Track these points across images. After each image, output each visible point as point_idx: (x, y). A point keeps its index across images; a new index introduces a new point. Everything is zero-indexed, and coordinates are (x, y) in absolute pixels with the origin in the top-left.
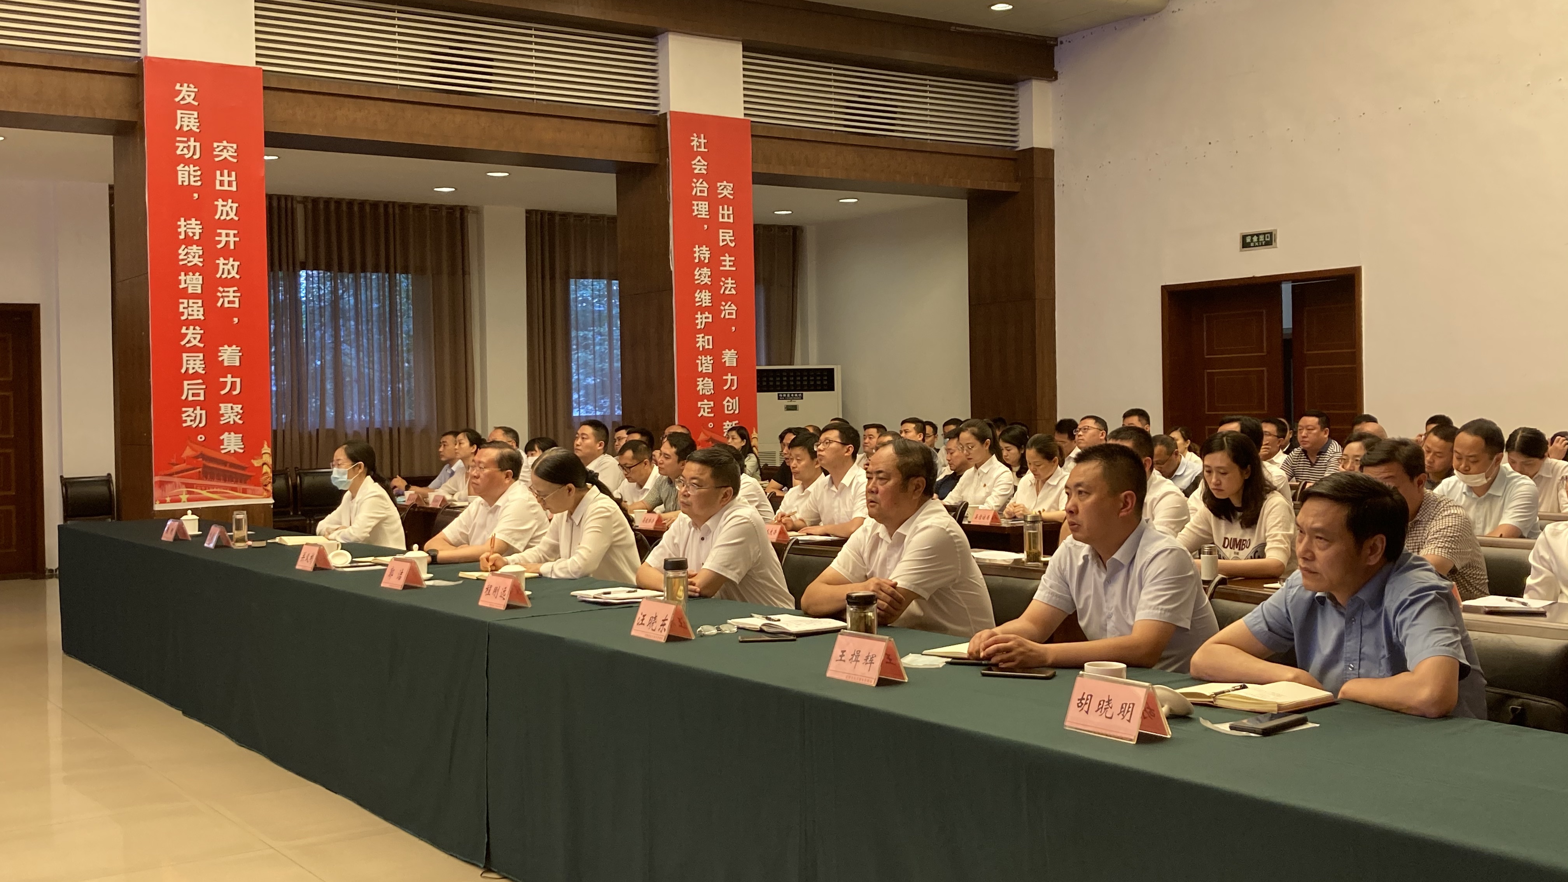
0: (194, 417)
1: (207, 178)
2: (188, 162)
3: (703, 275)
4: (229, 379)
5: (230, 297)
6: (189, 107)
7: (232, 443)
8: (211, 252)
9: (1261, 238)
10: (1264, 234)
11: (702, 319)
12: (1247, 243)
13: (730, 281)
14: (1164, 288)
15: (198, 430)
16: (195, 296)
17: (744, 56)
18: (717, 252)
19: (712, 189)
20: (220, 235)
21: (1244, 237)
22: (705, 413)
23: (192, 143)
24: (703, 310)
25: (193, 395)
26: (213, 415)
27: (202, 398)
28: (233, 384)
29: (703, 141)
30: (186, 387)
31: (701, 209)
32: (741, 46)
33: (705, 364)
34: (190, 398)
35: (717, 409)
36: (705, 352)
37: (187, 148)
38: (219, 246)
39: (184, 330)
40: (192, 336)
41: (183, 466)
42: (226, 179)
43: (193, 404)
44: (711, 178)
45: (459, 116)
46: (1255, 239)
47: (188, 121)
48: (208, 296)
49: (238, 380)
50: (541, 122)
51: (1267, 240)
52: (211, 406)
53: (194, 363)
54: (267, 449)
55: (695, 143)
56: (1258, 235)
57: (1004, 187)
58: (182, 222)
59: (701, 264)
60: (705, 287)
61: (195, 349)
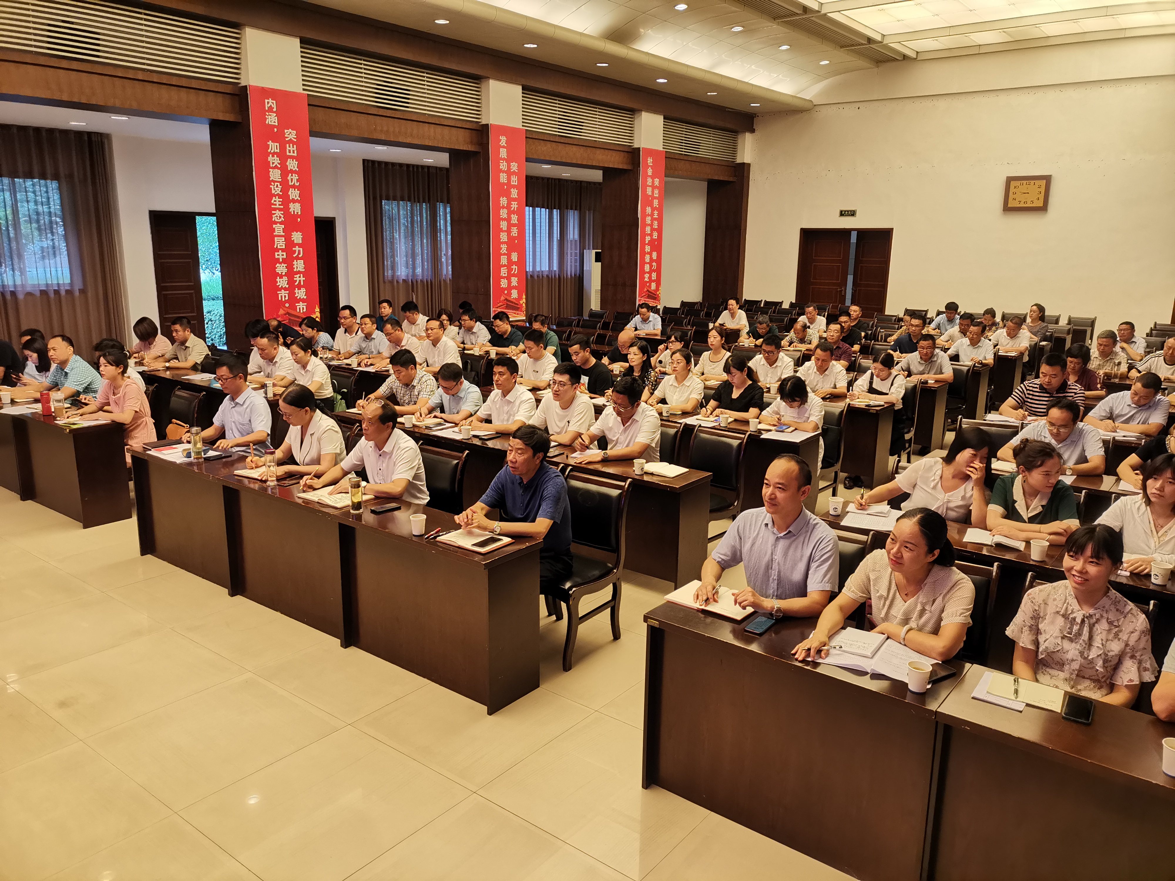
0: (504, 283)
1: (509, 179)
2: (504, 172)
3: (648, 220)
4: (514, 267)
5: (515, 232)
6: (504, 147)
7: (515, 294)
8: (510, 213)
9: (850, 212)
10: (851, 211)
11: (648, 239)
12: (842, 214)
13: (656, 222)
14: (801, 229)
15: (505, 289)
16: (505, 231)
17: (664, 122)
18: (653, 209)
19: (653, 182)
20: (512, 204)
21: (841, 211)
22: (646, 279)
23: (505, 163)
24: (648, 235)
25: (505, 274)
26: (510, 282)
27: (506, 275)
28: (515, 268)
29: (651, 160)
30: (502, 270)
31: (649, 191)
32: (662, 117)
33: (647, 258)
34: (503, 275)
35: (650, 278)
36: (648, 253)
37: (503, 166)
38: (512, 209)
39: (501, 246)
40: (504, 248)
41: (501, 304)
42: (514, 179)
43: (503, 278)
44: (653, 177)
45: (575, 148)
46: (846, 213)
47: (503, 153)
48: (509, 231)
49: (516, 267)
50: (598, 151)
51: (853, 213)
52: (508, 278)
53: (504, 260)
54: (524, 297)
55: (649, 162)
56: (848, 211)
57: (731, 179)
58: (501, 199)
59: (648, 215)
60: (649, 225)
61: (504, 254)
